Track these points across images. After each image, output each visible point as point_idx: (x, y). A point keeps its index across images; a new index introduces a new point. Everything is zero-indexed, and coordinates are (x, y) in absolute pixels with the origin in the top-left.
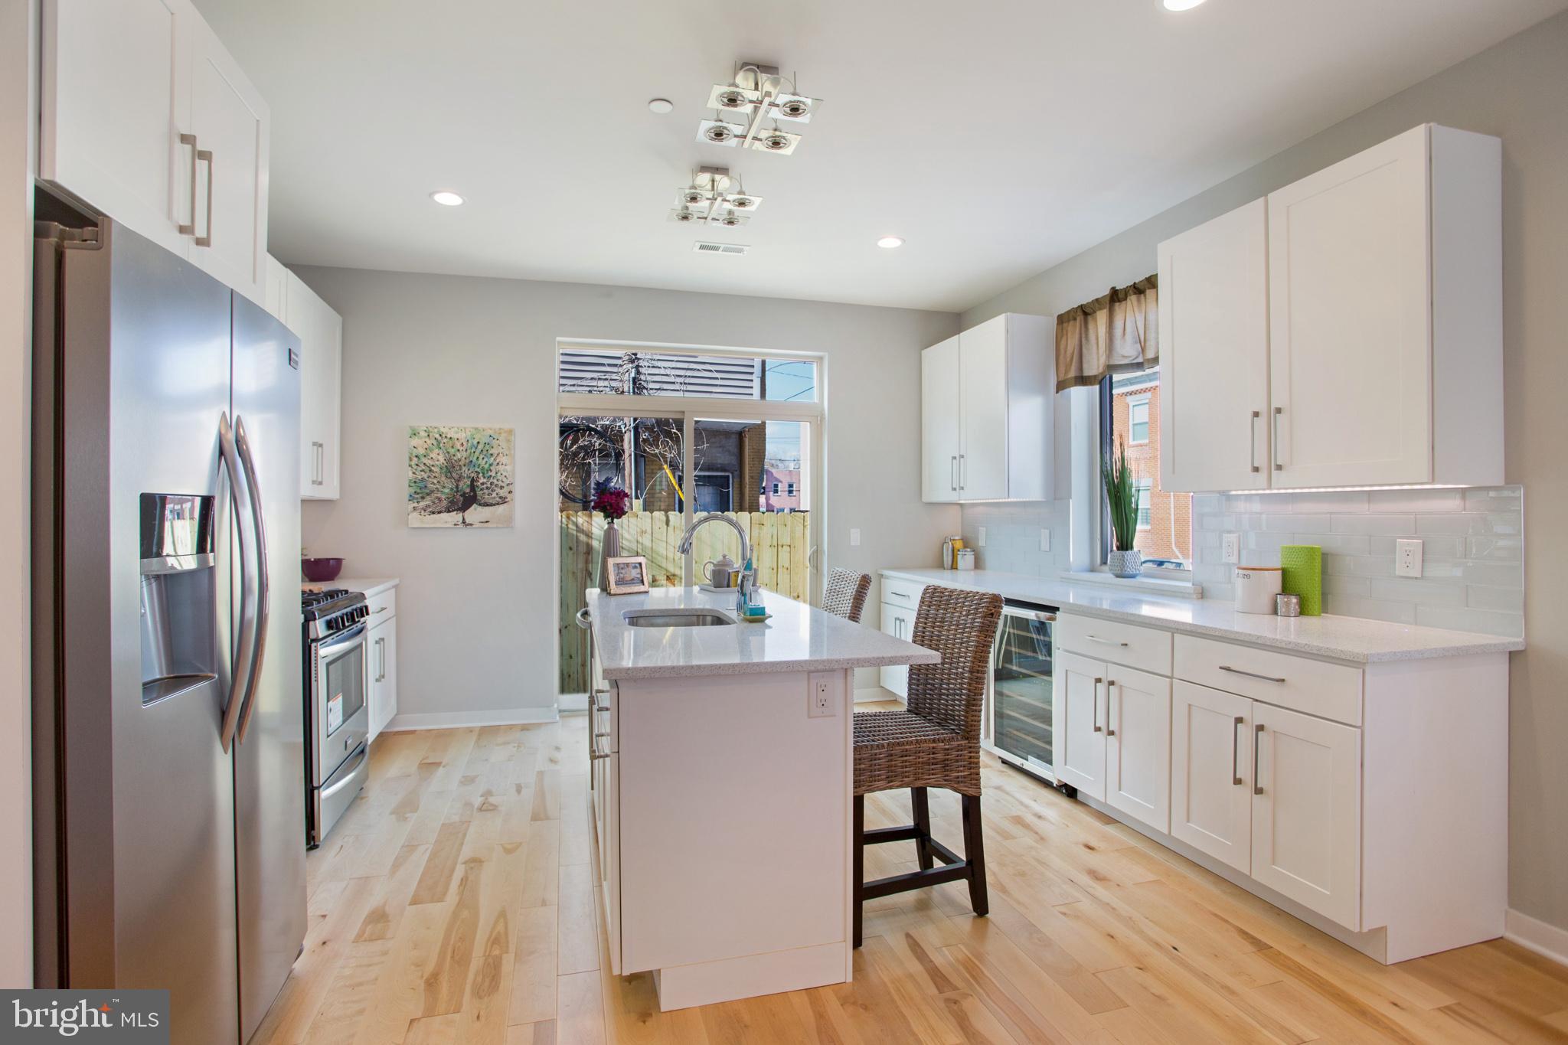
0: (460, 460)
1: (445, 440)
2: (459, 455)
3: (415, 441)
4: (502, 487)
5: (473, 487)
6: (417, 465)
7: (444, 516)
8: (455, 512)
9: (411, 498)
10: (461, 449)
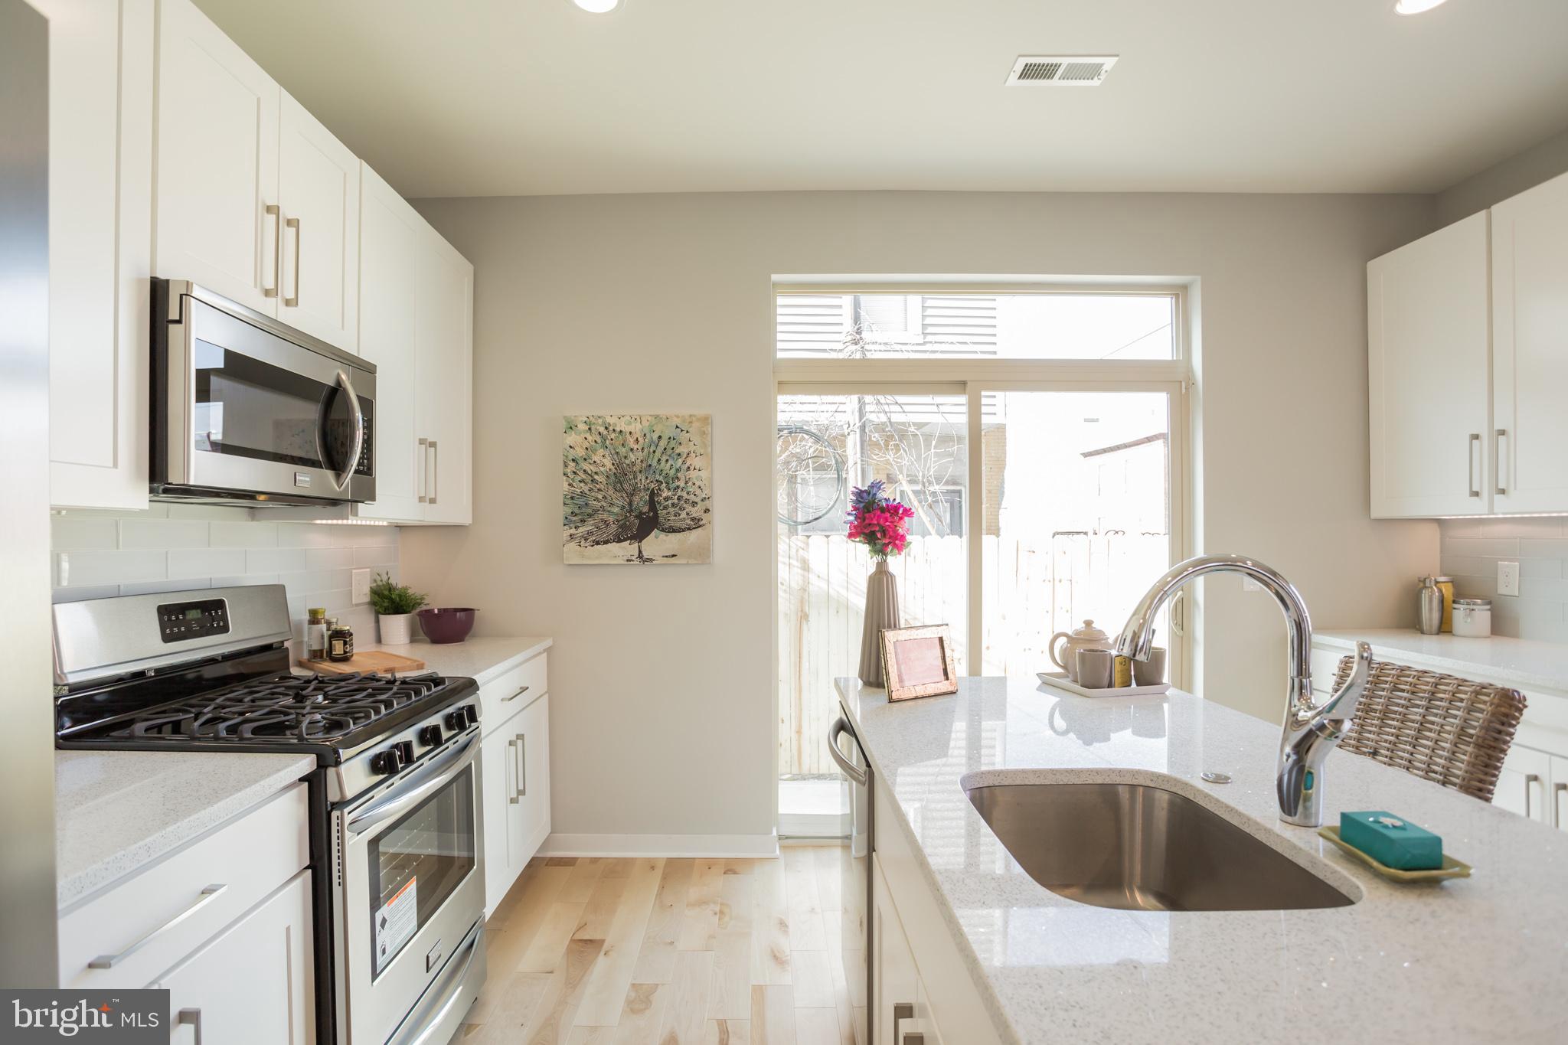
0: (634, 464)
1: (613, 436)
2: (632, 457)
3: (572, 439)
4: (694, 504)
5: (652, 504)
6: (575, 473)
7: (613, 547)
8: (629, 542)
9: (567, 522)
10: (635, 447)
